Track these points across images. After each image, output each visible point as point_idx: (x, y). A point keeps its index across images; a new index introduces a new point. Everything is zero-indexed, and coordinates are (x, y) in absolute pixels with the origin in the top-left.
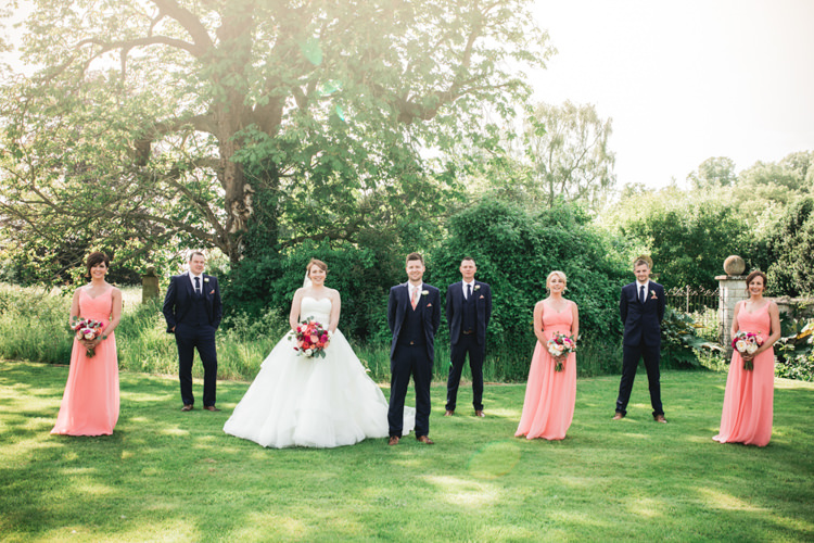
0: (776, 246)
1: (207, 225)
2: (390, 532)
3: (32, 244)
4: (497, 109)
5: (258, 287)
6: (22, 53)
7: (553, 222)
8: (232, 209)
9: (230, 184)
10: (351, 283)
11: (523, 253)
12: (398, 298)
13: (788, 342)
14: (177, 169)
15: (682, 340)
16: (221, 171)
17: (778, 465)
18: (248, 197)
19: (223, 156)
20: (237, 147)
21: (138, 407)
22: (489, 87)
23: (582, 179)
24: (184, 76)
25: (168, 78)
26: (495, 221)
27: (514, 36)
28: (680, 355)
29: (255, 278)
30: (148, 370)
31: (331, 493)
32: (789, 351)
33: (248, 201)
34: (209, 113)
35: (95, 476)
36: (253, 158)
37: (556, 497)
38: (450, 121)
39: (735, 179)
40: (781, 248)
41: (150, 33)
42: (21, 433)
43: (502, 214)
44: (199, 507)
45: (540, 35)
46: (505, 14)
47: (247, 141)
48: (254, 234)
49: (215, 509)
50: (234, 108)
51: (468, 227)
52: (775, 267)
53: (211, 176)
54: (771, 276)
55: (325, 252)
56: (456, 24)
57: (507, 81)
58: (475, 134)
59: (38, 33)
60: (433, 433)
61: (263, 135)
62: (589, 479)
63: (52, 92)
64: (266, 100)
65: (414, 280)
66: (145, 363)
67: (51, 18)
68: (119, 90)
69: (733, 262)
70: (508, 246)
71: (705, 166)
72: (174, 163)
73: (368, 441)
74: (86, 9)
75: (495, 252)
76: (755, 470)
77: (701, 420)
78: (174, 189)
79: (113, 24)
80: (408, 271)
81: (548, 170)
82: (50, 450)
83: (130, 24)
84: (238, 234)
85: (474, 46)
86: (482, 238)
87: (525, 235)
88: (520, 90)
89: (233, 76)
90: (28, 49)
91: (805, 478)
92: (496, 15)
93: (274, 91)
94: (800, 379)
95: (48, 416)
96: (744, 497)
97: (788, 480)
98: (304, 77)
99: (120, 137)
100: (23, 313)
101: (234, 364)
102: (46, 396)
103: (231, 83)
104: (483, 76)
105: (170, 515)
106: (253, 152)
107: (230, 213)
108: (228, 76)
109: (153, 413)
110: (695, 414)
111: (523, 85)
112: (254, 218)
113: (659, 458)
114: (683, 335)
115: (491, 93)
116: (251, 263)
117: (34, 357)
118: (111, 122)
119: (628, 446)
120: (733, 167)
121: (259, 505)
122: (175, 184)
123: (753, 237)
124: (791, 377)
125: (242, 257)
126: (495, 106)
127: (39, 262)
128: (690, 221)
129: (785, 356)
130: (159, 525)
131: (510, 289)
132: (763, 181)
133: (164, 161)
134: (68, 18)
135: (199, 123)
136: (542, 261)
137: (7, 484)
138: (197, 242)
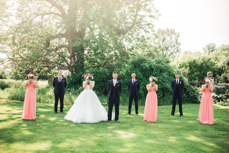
0: (223, 69)
1: (65, 64)
2: (102, 144)
3: (18, 69)
4: (144, 31)
5: (78, 80)
6: (16, 17)
7: (159, 63)
8: (71, 59)
9: (71, 52)
10: (103, 79)
11: (150, 71)
12: (110, 83)
13: (225, 96)
14: (57, 48)
15: (194, 95)
16: (69, 49)
17: (211, 129)
18: (76, 56)
19: (69, 45)
20: (73, 42)
21: (43, 112)
22: (142, 25)
23: (171, 50)
24: (59, 23)
25: (55, 23)
26: (142, 63)
27: (149, 11)
28: (194, 99)
29: (77, 78)
30: (47, 103)
31: (89, 134)
32: (224, 98)
33: (76, 57)
34: (66, 33)
35: (29, 130)
36: (78, 45)
37: (148, 136)
38: (131, 35)
39: (216, 50)
40: (225, 69)
41: (50, 11)
42: (12, 119)
43: (144, 60)
44: (54, 137)
45: (156, 11)
46: (146, 5)
47: (75, 40)
48: (77, 66)
49: (58, 138)
50: (72, 31)
51: (135, 64)
52: (223, 75)
53: (66, 50)
54: (222, 77)
55: (96, 71)
56: (133, 8)
57: (147, 23)
58: (138, 38)
59: (19, 11)
60: (120, 120)
61: (80, 39)
62: (158, 132)
63: (23, 28)
64: (81, 30)
65: (115, 79)
66: (47, 101)
67: (23, 8)
68: (41, 27)
69: (210, 73)
70: (146, 69)
71: (207, 46)
72: (56, 47)
73: (102, 122)
74: (32, 5)
75: (142, 71)
76: (204, 130)
77: (195, 117)
78: (56, 54)
79: (39, 9)
80: (113, 76)
81: (162, 47)
82: (19, 123)
83: (44, 9)
84: (73, 66)
85: (138, 13)
86: (139, 67)
87: (151, 67)
88: (151, 26)
89: (72, 22)
90: (17, 16)
91: (217, 132)
92: (144, 5)
93: (82, 27)
94: (227, 106)
95: (19, 115)
96: (198, 137)
97: (212, 133)
98: (91, 23)
99: (41, 40)
100: (16, 87)
101: (70, 101)
102: (20, 110)
103: (71, 24)
104: (140, 22)
105: (46, 139)
106: (77, 44)
107: (71, 60)
108: (70, 23)
109: (47, 114)
110: (194, 115)
111: (151, 24)
112: (77, 61)
113: (179, 127)
114: (195, 94)
115: (142, 27)
116: (77, 74)
117: (18, 99)
118: (39, 35)
119: (172, 123)
120: (216, 46)
121: (69, 137)
122: (56, 52)
123: (218, 66)
124: (225, 105)
125: (74, 72)
126: (144, 30)
127: (21, 74)
128: (199, 62)
129: (223, 100)
130: (43, 142)
131: (146, 81)
132: (224, 50)
133: (54, 46)
134: (27, 7)
135: (62, 35)
136: (155, 73)
137: (7, 131)
138: (62, 68)
